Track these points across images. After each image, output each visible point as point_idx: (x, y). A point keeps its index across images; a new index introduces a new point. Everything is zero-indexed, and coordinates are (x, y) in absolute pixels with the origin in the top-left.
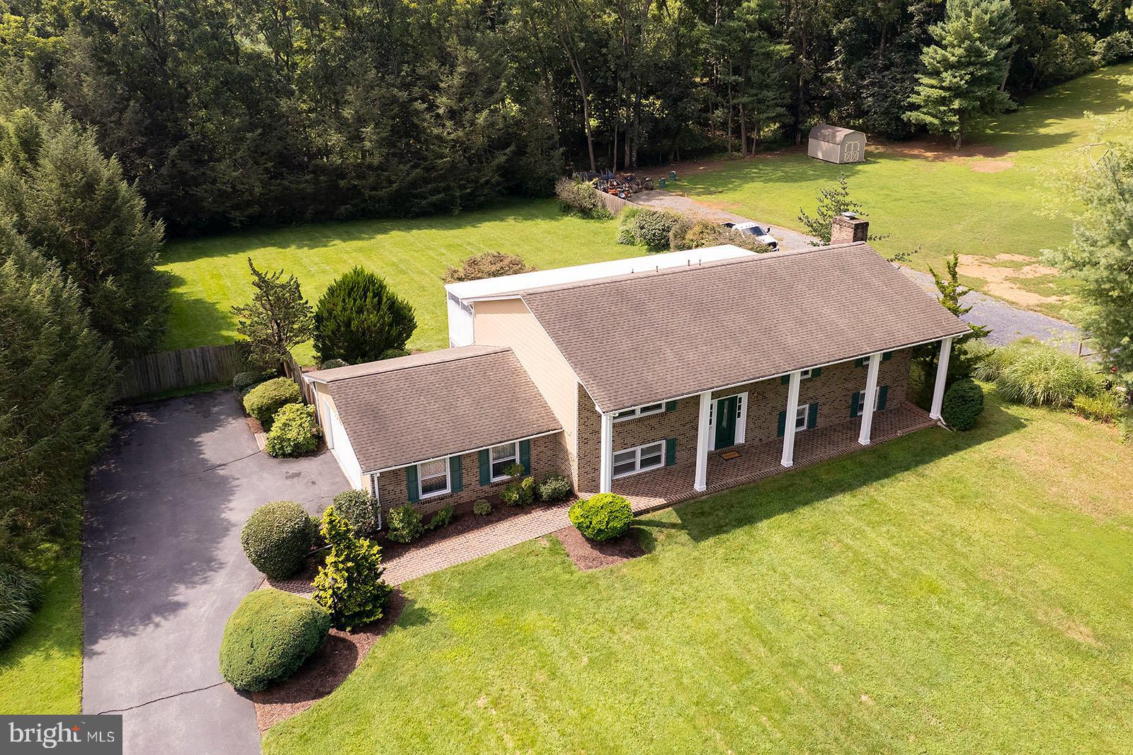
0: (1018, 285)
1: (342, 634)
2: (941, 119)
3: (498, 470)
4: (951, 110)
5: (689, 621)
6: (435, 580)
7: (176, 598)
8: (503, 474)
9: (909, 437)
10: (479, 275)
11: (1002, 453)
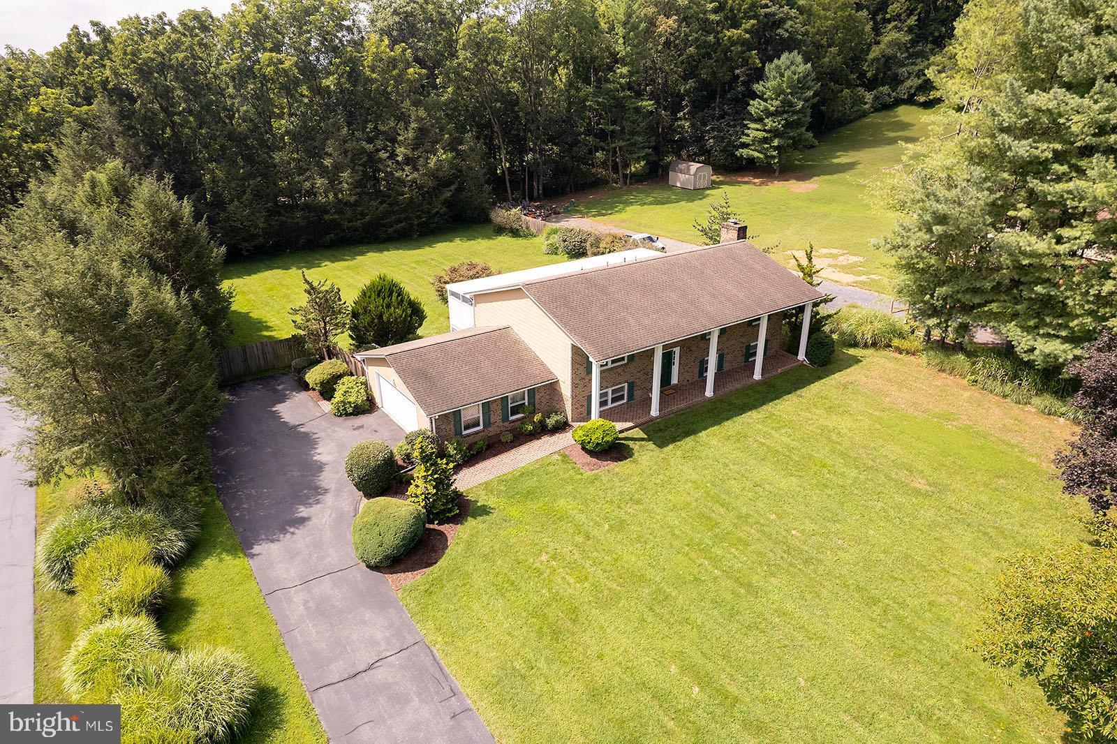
0: (838, 269)
1: (431, 526)
2: (765, 154)
3: (515, 411)
4: (771, 147)
5: (669, 497)
6: (486, 486)
7: (300, 515)
8: (518, 413)
9: (787, 372)
10: (461, 278)
11: (850, 379)
